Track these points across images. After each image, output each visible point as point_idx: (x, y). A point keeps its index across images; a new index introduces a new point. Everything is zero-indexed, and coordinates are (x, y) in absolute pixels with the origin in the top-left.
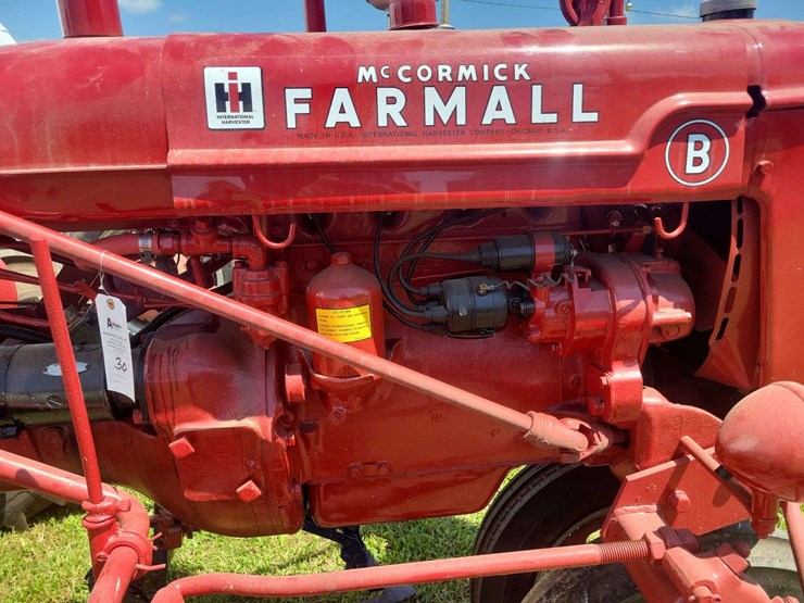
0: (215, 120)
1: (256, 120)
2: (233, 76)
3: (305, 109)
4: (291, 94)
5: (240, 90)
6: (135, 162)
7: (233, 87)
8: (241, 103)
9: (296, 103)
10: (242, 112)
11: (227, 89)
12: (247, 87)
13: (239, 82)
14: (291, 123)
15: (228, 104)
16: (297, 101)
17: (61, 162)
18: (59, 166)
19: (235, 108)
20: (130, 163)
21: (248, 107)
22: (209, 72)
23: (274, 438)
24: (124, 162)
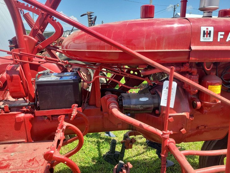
0: (202, 39)
1: (211, 39)
2: (207, 29)
3: (222, 37)
4: (220, 33)
5: (209, 32)
6: (182, 49)
7: (207, 31)
8: (208, 35)
9: (220, 35)
10: (208, 37)
11: (206, 32)
12: (210, 31)
13: (209, 30)
14: (219, 40)
15: (205, 35)
16: (221, 35)
17: (165, 49)
18: (165, 50)
19: (207, 37)
20: (180, 49)
21: (210, 36)
22: (202, 28)
23: (190, 118)
24: (179, 49)
